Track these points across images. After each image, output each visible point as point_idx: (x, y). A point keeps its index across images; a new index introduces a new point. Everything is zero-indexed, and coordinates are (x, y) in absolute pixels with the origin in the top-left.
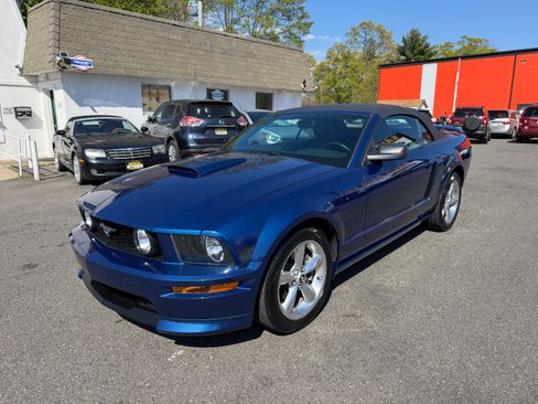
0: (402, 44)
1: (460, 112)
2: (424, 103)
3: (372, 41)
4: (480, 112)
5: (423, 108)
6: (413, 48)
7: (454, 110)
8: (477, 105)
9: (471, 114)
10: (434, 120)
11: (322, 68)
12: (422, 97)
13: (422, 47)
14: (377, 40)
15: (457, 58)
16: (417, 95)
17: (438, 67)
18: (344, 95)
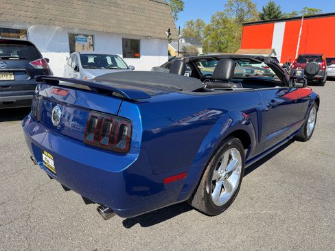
0: (262, 12)
1: (301, 59)
2: (274, 51)
3: (242, 10)
4: (319, 58)
5: (273, 55)
6: (270, 15)
7: (297, 57)
8: (317, 53)
9: (312, 61)
10: (281, 65)
11: (209, 28)
12: (273, 48)
13: (276, 14)
14: (246, 9)
15: (301, 18)
16: (269, 45)
17: (286, 25)
18: (223, 47)
